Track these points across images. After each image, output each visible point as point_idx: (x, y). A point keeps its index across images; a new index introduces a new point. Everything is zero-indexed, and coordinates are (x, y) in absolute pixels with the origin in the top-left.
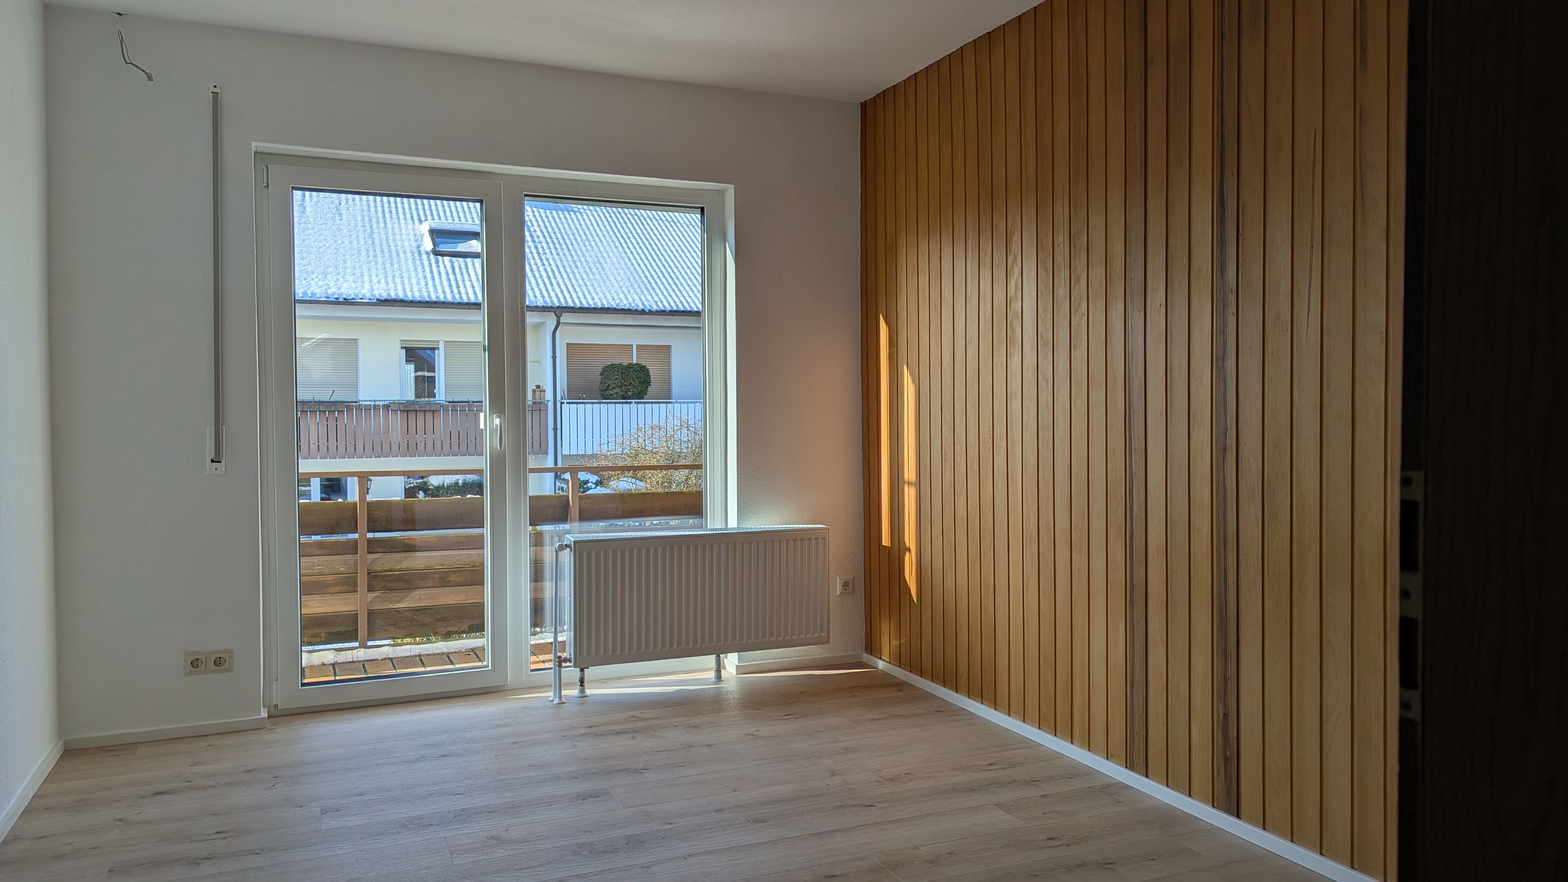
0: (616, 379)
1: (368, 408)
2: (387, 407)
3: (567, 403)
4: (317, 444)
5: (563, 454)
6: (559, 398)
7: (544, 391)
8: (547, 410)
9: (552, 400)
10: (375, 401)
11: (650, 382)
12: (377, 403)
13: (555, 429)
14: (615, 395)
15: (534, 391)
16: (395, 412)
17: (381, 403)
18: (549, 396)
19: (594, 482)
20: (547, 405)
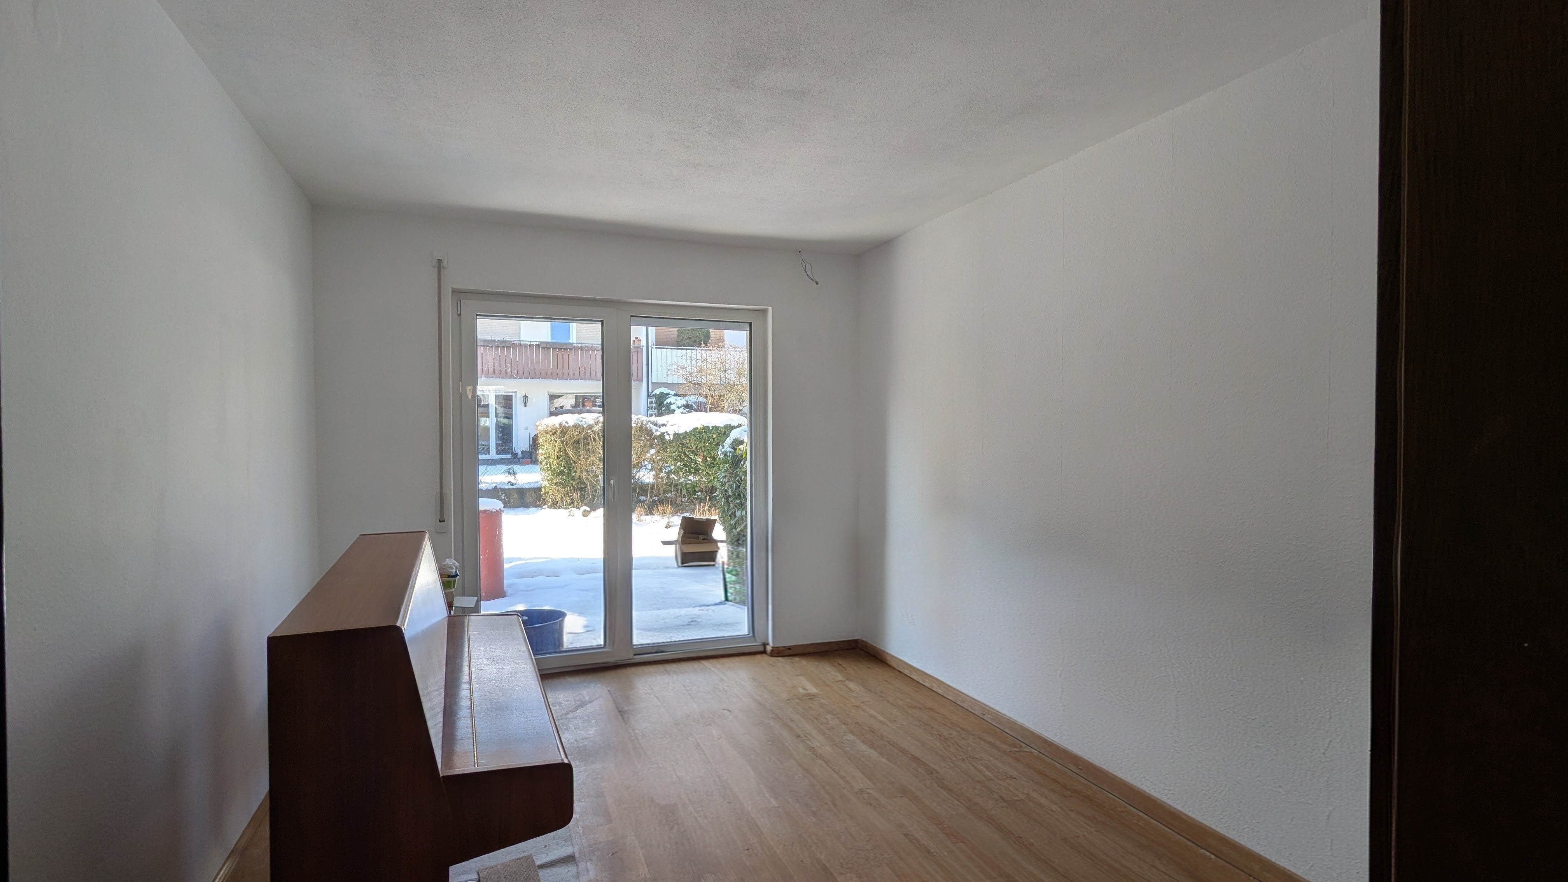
0: (688, 333)
1: (526, 346)
2: (537, 346)
3: (656, 348)
4: (493, 368)
5: (653, 382)
6: (650, 345)
7: (641, 340)
8: (642, 352)
9: (645, 345)
10: (530, 341)
11: (710, 337)
12: (532, 343)
13: (648, 365)
14: (686, 344)
15: (634, 341)
16: (543, 349)
17: (535, 343)
18: (644, 343)
19: (673, 394)
20: (642, 348)
